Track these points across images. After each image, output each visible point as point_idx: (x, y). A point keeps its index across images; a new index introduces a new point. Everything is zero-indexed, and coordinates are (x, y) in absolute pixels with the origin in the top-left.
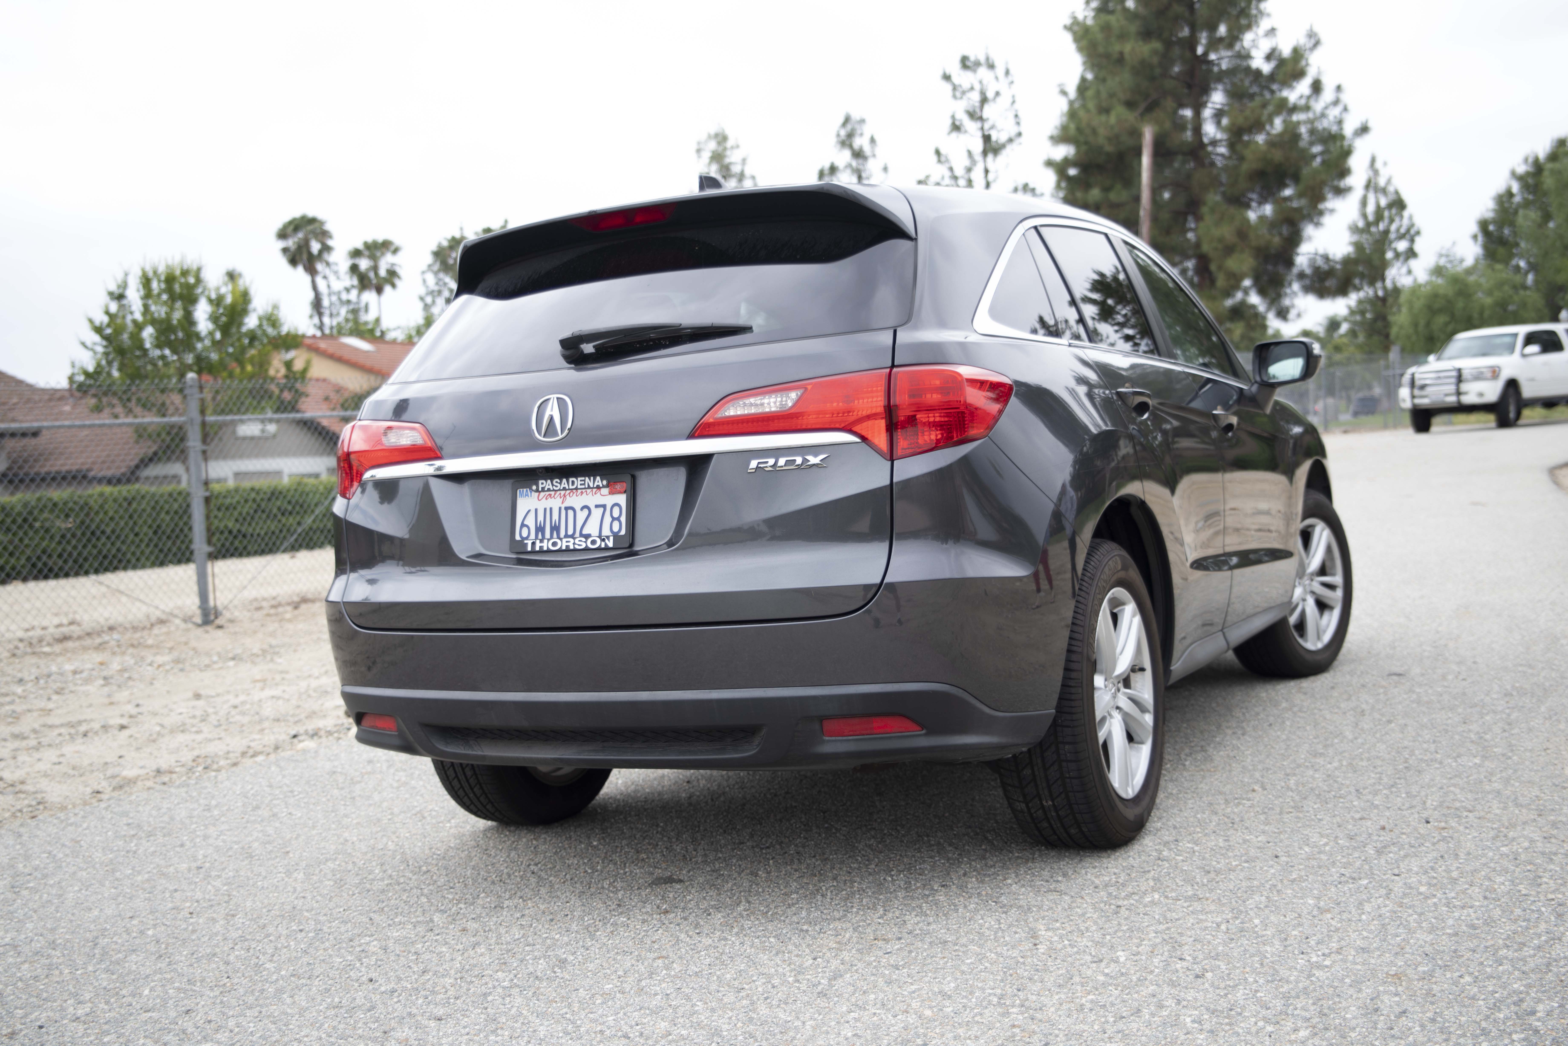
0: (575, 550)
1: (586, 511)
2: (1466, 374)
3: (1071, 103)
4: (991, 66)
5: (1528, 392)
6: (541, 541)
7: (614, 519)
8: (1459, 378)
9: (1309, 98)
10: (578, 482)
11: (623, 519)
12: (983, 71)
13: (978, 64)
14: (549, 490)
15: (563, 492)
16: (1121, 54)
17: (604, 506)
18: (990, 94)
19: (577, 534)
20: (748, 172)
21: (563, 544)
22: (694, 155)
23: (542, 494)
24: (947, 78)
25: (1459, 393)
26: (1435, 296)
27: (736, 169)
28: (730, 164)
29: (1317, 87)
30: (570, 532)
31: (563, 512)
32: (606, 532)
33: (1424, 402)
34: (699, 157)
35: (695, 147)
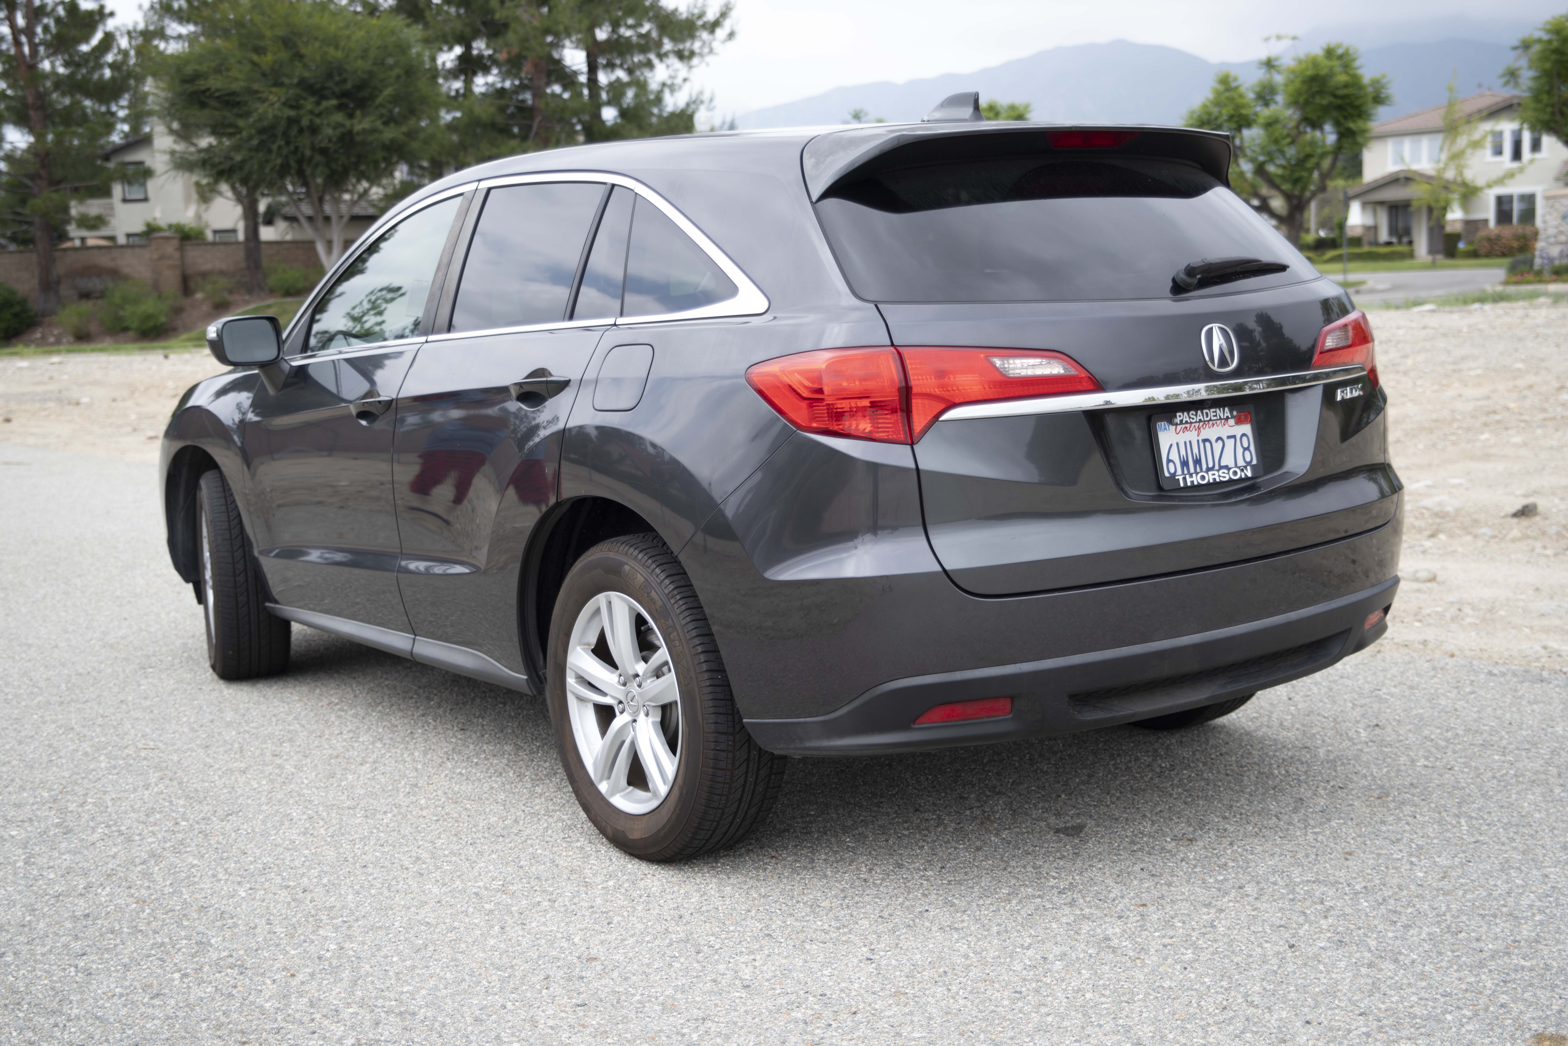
0: (1221, 482)
1: (1220, 442)
6: (1191, 476)
7: (1245, 449)
10: (1211, 413)
11: (1252, 448)
14: (1187, 422)
15: (1197, 425)
17: (1234, 437)
19: (1217, 467)
21: (1210, 477)
23: (1179, 427)
30: (1211, 465)
31: (1201, 444)
32: (1241, 463)
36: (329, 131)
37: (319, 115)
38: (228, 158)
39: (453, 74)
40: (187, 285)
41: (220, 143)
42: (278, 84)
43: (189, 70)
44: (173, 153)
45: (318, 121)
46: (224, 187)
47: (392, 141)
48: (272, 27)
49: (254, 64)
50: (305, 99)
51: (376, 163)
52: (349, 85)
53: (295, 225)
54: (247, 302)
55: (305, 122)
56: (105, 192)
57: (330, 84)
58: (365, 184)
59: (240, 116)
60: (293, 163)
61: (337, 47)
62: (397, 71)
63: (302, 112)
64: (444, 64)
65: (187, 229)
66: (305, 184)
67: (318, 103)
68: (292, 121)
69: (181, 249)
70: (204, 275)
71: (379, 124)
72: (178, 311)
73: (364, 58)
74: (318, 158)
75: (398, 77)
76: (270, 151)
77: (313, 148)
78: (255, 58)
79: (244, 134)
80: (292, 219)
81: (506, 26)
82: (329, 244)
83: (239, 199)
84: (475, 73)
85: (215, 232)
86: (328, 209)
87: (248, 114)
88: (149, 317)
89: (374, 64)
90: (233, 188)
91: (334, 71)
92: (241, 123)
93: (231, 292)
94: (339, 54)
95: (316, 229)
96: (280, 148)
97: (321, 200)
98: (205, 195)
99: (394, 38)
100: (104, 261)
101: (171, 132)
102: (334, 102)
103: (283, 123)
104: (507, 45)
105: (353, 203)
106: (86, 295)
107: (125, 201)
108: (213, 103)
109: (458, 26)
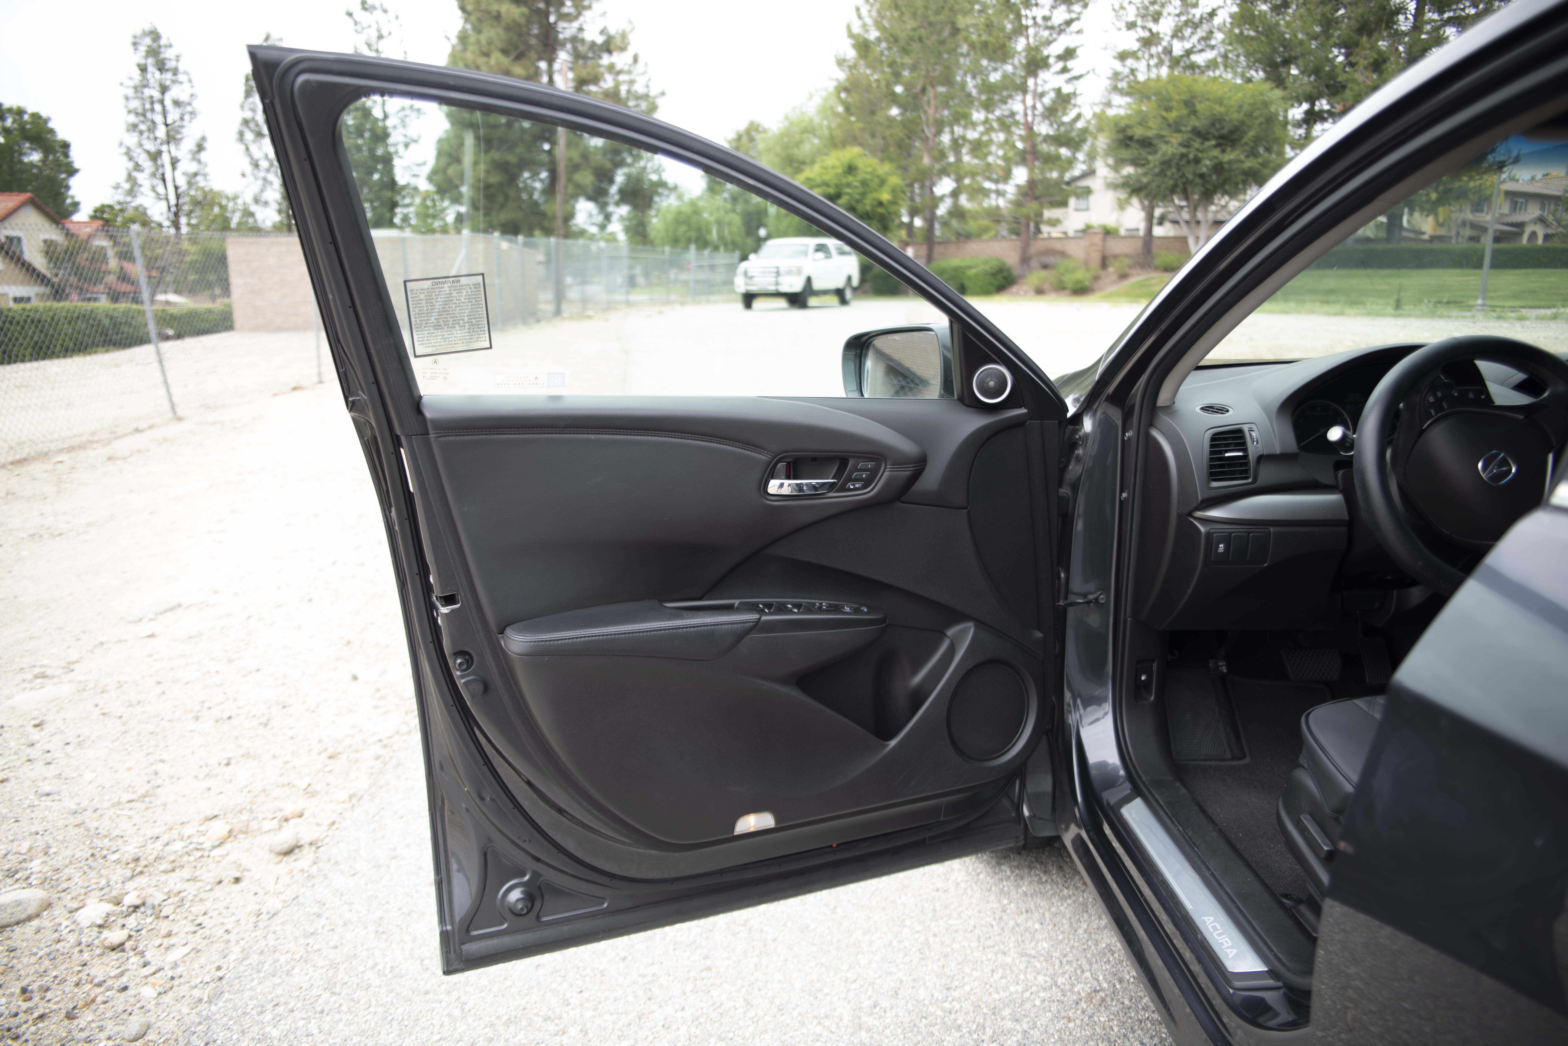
2: (782, 270)
3: (454, 47)
4: (385, 11)
5: (817, 285)
8: (778, 274)
9: (631, 65)
12: (378, 13)
13: (374, 8)
16: (499, 12)
18: (384, 33)
20: (182, 67)
22: (131, 48)
24: (350, 14)
25: (777, 284)
26: (679, 213)
27: (171, 64)
28: (165, 59)
29: (636, 59)
33: (753, 289)
34: (136, 49)
35: (132, 40)
36: (1208, 162)
37: (1201, 152)
38: (1138, 181)
39: (1298, 125)
40: (1104, 263)
41: (1136, 171)
42: (1178, 131)
43: (1123, 124)
44: (1105, 178)
45: (1200, 155)
46: (1135, 201)
47: (1250, 168)
48: (1179, 94)
49: (1164, 118)
50: (1194, 140)
51: (1237, 184)
52: (1225, 131)
53: (1177, 226)
54: (1139, 274)
55: (1191, 156)
56: (1064, 204)
57: (1213, 130)
58: (1227, 198)
59: (1150, 153)
60: (1180, 184)
61: (1221, 104)
62: (1261, 119)
63: (1191, 150)
64: (1294, 116)
65: (1109, 228)
66: (1187, 198)
67: (1202, 143)
68: (1183, 156)
69: (1104, 240)
70: (1116, 257)
71: (1242, 157)
72: (1096, 278)
73: (1238, 112)
74: (1198, 180)
75: (1261, 124)
76: (1165, 175)
77: (1195, 174)
78: (1165, 114)
79: (1151, 165)
80: (1175, 222)
81: (1344, 87)
82: (1197, 239)
83: (1144, 208)
84: (1315, 122)
85: (1128, 230)
86: (1200, 215)
87: (1156, 152)
88: (1078, 282)
89: (1246, 115)
90: (1141, 202)
91: (1216, 121)
92: (1150, 158)
93: (1130, 267)
94: (1221, 110)
95: (1190, 229)
96: (1173, 174)
97: (1195, 209)
98: (1122, 205)
99: (1261, 98)
100: (1058, 246)
101: (1108, 165)
102: (1213, 142)
103: (1178, 157)
104: (1343, 100)
105: (1217, 212)
106: (1045, 267)
107: (1077, 210)
108: (1134, 145)
109: (1308, 88)
